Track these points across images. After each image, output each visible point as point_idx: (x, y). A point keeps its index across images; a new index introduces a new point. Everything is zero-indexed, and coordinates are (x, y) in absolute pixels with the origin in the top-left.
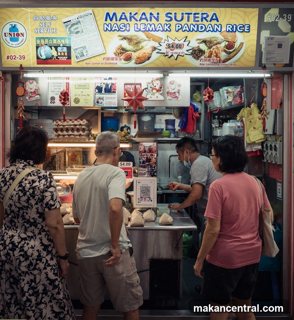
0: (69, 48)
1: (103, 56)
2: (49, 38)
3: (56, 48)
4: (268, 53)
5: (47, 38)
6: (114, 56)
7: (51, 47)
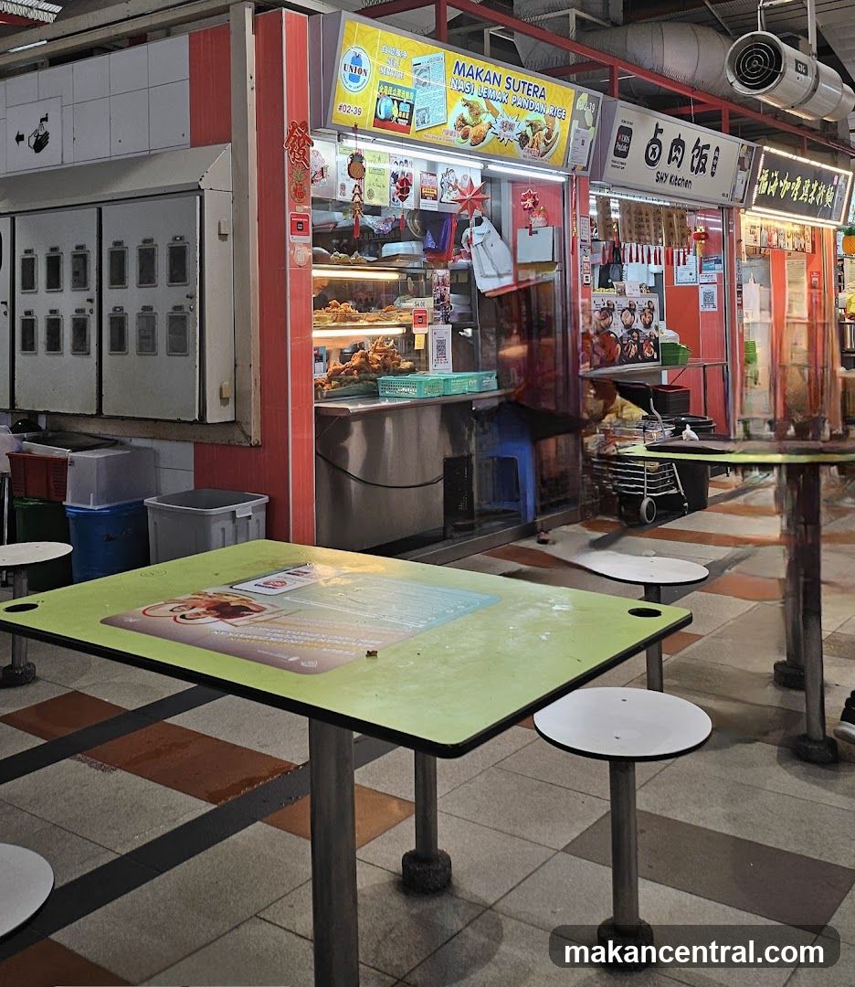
0: (412, 107)
1: (443, 128)
2: (394, 86)
3: (399, 102)
4: (574, 151)
5: (392, 85)
6: (453, 129)
7: (393, 100)
